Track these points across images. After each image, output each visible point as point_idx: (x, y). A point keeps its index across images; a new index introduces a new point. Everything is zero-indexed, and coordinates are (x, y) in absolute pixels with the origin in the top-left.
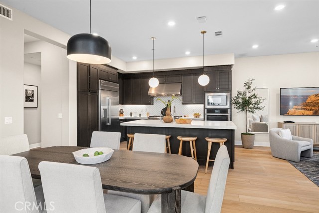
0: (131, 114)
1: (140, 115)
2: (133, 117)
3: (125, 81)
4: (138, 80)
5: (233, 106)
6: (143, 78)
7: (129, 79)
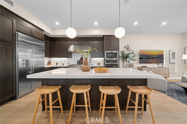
0: (57, 64)
1: (63, 64)
2: (58, 65)
3: (52, 42)
4: (61, 42)
5: (120, 58)
6: (65, 41)
7: (56, 41)
